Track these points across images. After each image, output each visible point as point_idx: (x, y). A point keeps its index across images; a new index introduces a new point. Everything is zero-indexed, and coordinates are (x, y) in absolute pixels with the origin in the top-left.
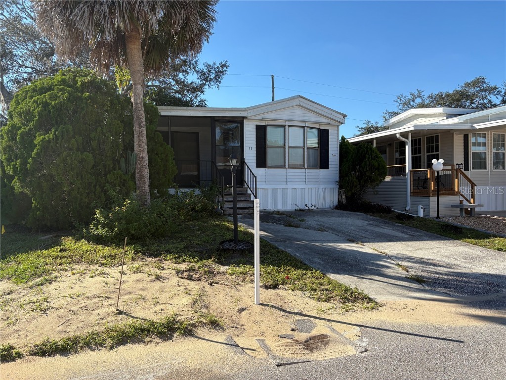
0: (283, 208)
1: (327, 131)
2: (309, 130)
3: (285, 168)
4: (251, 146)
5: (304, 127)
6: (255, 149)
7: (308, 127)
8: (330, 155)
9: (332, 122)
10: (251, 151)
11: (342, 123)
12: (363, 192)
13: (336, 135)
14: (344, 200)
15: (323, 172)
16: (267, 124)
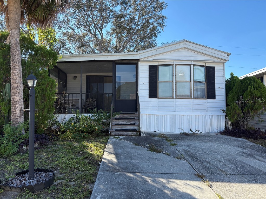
0: (171, 131)
1: (214, 68)
2: (195, 67)
3: (173, 98)
4: (144, 81)
5: (190, 65)
6: (148, 84)
7: (194, 65)
8: (216, 87)
9: (216, 60)
10: (144, 85)
11: (226, 61)
12: (247, 119)
13: (222, 70)
14: (230, 126)
15: (210, 102)
16: (158, 64)
